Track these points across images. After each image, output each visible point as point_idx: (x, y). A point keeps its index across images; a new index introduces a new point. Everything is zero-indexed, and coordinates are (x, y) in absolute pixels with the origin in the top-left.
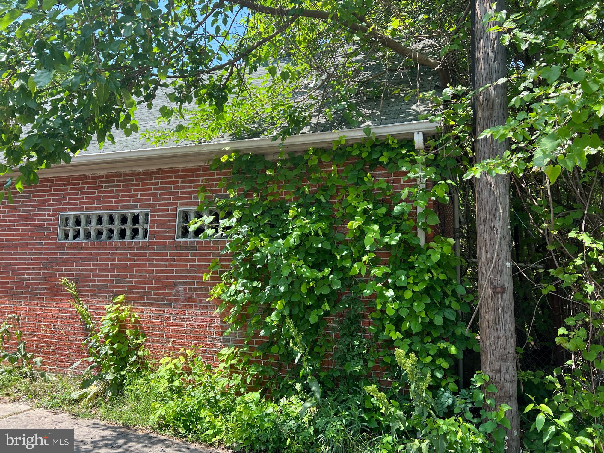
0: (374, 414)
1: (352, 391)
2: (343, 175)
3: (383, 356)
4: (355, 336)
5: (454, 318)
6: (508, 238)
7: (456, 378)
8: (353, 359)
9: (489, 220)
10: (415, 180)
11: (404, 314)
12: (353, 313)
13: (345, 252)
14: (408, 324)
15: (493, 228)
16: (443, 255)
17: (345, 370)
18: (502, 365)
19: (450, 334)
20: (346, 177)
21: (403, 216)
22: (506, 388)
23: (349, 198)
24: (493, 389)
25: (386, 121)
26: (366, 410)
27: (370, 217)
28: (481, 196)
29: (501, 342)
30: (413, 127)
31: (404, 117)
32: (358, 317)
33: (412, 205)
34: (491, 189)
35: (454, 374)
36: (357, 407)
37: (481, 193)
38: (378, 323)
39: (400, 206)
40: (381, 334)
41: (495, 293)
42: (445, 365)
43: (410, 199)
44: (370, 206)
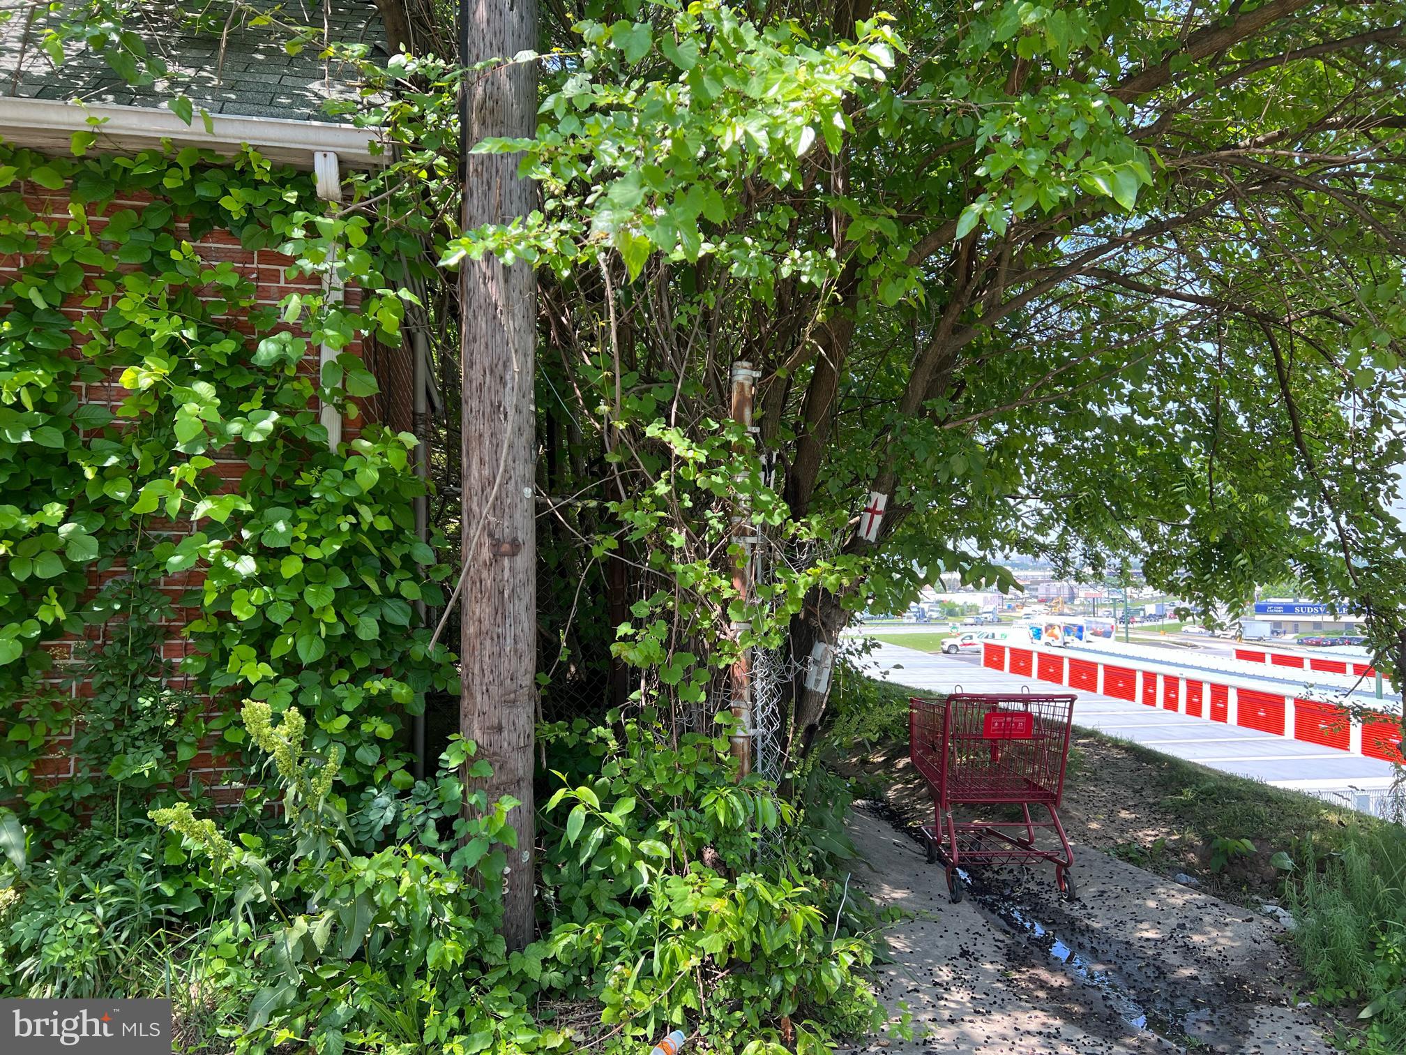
0: (190, 878)
1: (130, 830)
2: (107, 237)
3: (224, 730)
4: (141, 685)
5: (404, 621)
6: (529, 433)
7: (406, 757)
8: (134, 746)
9: (489, 388)
10: (316, 278)
11: (278, 616)
12: (135, 624)
13: (113, 460)
14: (290, 640)
15: (497, 407)
16: (385, 472)
17: (109, 777)
18: (505, 715)
19: (396, 658)
20: (117, 245)
21: (282, 371)
22: (511, 764)
23: (124, 305)
24: (484, 769)
25: (237, 106)
26: (167, 873)
27: (191, 363)
28: (473, 330)
29: (506, 665)
30: (312, 136)
31: (290, 106)
32: (149, 637)
33: (308, 343)
34: (495, 317)
35: (402, 750)
36: (140, 867)
37: (473, 324)
38: (209, 647)
39: (274, 341)
40: (216, 674)
41: (497, 555)
42: (385, 730)
43: (304, 330)
44: (190, 334)
